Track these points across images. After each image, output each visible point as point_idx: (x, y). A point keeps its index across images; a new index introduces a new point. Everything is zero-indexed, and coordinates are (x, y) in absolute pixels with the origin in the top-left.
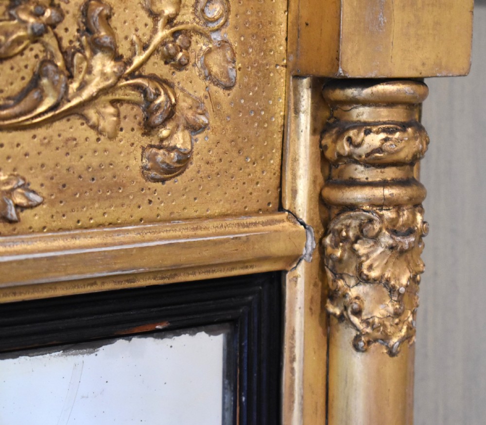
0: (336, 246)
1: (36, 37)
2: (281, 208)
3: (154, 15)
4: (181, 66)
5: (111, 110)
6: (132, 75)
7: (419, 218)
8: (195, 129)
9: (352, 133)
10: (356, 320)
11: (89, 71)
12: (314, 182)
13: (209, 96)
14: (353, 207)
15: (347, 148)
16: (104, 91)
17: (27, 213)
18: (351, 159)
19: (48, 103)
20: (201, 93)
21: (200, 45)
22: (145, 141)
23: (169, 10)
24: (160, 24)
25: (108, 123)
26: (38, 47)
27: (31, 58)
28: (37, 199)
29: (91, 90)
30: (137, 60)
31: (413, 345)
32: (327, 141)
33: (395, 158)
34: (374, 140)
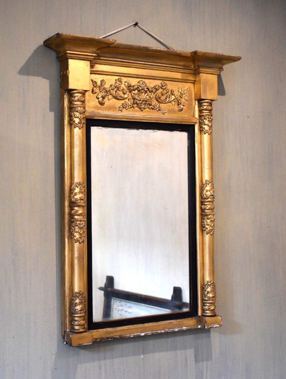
0: (201, 121)
1: (166, 93)
2: (194, 117)
3: (179, 92)
4: (182, 98)
5: (174, 102)
6: (176, 98)
7: (212, 117)
8: (184, 106)
9: (203, 106)
10: (204, 130)
11: (172, 97)
12: (198, 113)
13: (185, 102)
14: (203, 115)
15: (202, 108)
16: (174, 100)
17: (165, 113)
18: (203, 110)
19: (168, 100)
20: (184, 102)
21: (184, 96)
22: (178, 106)
23: (180, 91)
24: (179, 93)
25: (174, 104)
26: (166, 95)
27: (165, 96)
28: (166, 112)
29: (172, 100)
30: (177, 97)
31: (212, 134)
32: (200, 108)
33: (208, 109)
34: (205, 107)
